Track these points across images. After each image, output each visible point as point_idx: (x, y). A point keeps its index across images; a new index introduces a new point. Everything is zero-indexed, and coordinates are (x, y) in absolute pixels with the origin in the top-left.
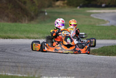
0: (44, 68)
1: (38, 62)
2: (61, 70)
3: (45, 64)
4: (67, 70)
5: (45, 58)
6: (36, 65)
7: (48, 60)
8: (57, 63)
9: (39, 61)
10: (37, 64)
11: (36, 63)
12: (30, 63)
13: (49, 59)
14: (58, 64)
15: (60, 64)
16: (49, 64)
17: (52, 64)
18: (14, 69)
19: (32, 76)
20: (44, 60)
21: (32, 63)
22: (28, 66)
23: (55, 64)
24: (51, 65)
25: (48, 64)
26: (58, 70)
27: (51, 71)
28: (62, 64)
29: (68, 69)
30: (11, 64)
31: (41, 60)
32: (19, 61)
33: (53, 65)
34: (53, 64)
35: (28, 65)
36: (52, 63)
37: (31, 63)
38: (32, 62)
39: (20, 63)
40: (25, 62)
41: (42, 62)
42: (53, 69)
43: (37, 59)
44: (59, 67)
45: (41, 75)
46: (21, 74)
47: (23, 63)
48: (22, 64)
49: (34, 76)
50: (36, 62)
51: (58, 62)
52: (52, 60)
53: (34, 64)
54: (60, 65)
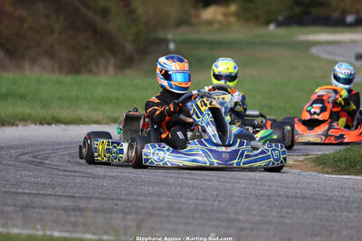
0: (166, 213)
1: (145, 196)
2: (217, 219)
3: (169, 202)
4: (239, 221)
5: (169, 184)
6: (140, 204)
7: (179, 188)
8: (205, 199)
9: (150, 194)
10: (143, 202)
11: (142, 198)
12: (121, 200)
13: (180, 186)
14: (208, 200)
15: (215, 200)
16: (180, 203)
17: (191, 202)
18: (72, 219)
20: (164, 190)
21: (128, 197)
22: (115, 207)
23: (199, 202)
24: (187, 203)
25: (177, 200)
26: (210, 219)
27: (187, 224)
28: (220, 201)
29: (241, 217)
30: (64, 203)
31: (156, 189)
32: (88, 193)
33: (192, 204)
34: (195, 201)
35: (116, 205)
36: (189, 199)
37: (123, 198)
38: (127, 195)
39: (91, 198)
40: (106, 196)
41: (159, 195)
42: (194, 218)
43: (143, 187)
44: (213, 211)
46: (94, 234)
47: (98, 198)
48: (97, 201)
50: (141, 194)
51: (209, 197)
52: (189, 190)
53: (135, 203)
54: (216, 203)
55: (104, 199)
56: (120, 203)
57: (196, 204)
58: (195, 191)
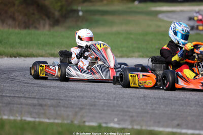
0: (88, 107)
1: (75, 98)
2: (117, 111)
3: (89, 101)
4: (129, 112)
5: (87, 91)
6: (73, 102)
7: (93, 93)
8: (109, 99)
9: (78, 96)
10: (74, 101)
11: (73, 99)
12: (62, 100)
14: (111, 100)
15: (114, 100)
16: (95, 101)
17: (101, 101)
18: (37, 111)
19: (69, 122)
20: (85, 94)
21: (65, 98)
23: (106, 101)
24: (99, 102)
25: (93, 100)
26: (113, 111)
27: (101, 113)
28: (117, 101)
29: (131, 110)
30: (30, 101)
31: (81, 94)
32: (42, 96)
34: (103, 101)
35: (60, 103)
36: (100, 99)
37: (63, 98)
38: (65, 97)
39: (45, 98)
40: (52, 98)
41: (82, 97)
42: (104, 110)
43: (73, 93)
44: (114, 106)
45: (84, 119)
46: (49, 119)
47: (49, 99)
48: (48, 100)
49: (72, 122)
50: (72, 97)
52: (99, 94)
53: (69, 101)
54: (115, 102)
56: (61, 101)
58: (103, 95)
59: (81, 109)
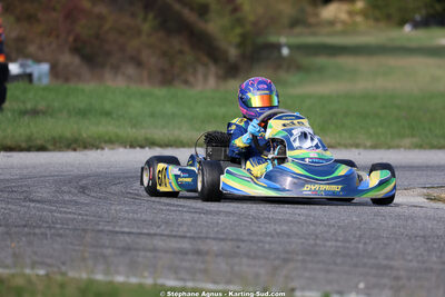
0: (300, 257)
1: (272, 236)
2: (365, 265)
3: (303, 243)
4: (391, 268)
5: (299, 222)
6: (267, 246)
7: (312, 227)
8: (346, 240)
9: (278, 233)
10: (270, 243)
11: (268, 239)
12: (243, 241)
13: (313, 224)
14: (350, 242)
15: (359, 242)
16: (316, 244)
17: (329, 244)
18: (186, 264)
20: (295, 229)
21: (252, 238)
22: (238, 250)
23: (339, 244)
24: (325, 246)
25: (312, 242)
26: (356, 266)
27: (328, 271)
28: (365, 243)
29: (396, 264)
30: (174, 244)
31: (284, 228)
32: (201, 232)
33: (332, 246)
34: (334, 243)
35: (238, 247)
36: (327, 240)
37: (245, 238)
38: (250, 234)
39: (206, 238)
40: (222, 236)
41: (289, 236)
42: (335, 263)
43: (267, 226)
44: (358, 255)
45: (292, 285)
46: (215, 283)
47: (214, 239)
48: (214, 242)
50: (266, 234)
51: (351, 238)
52: (325, 229)
53: (260, 244)
54: (361, 246)
55: (223, 240)
56: (242, 245)
57: (336, 247)
58: (333, 230)
59: (286, 261)
